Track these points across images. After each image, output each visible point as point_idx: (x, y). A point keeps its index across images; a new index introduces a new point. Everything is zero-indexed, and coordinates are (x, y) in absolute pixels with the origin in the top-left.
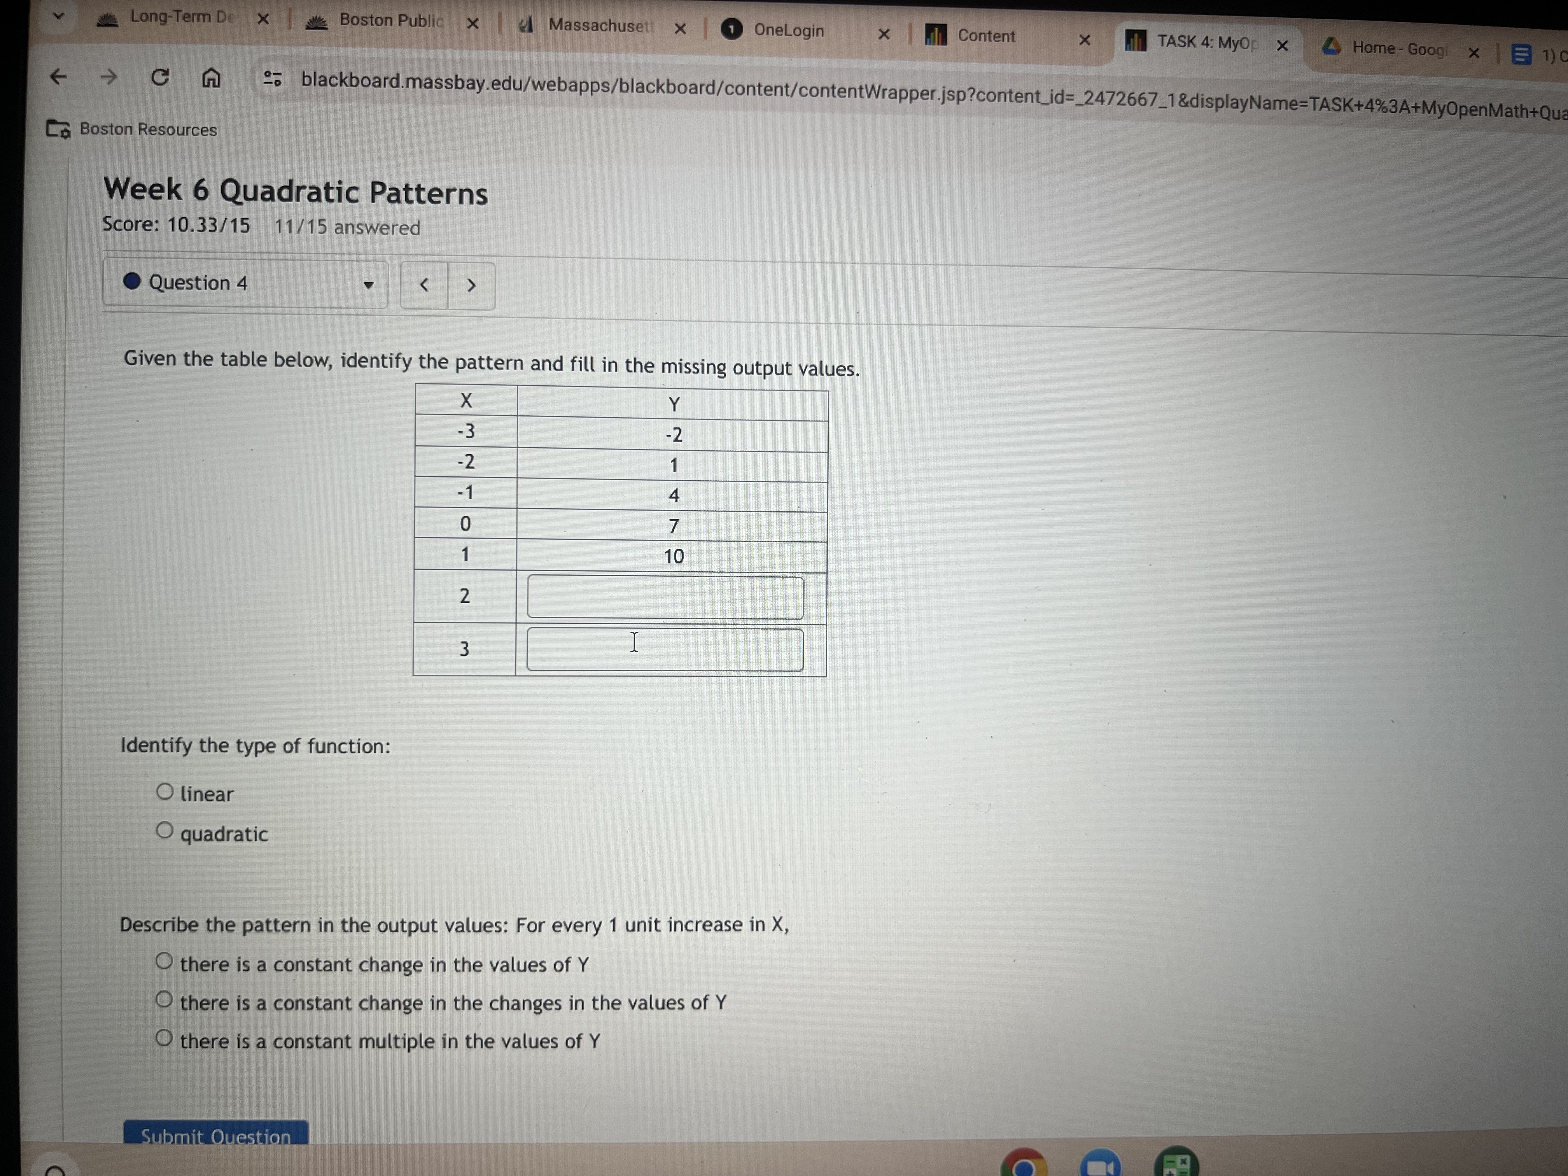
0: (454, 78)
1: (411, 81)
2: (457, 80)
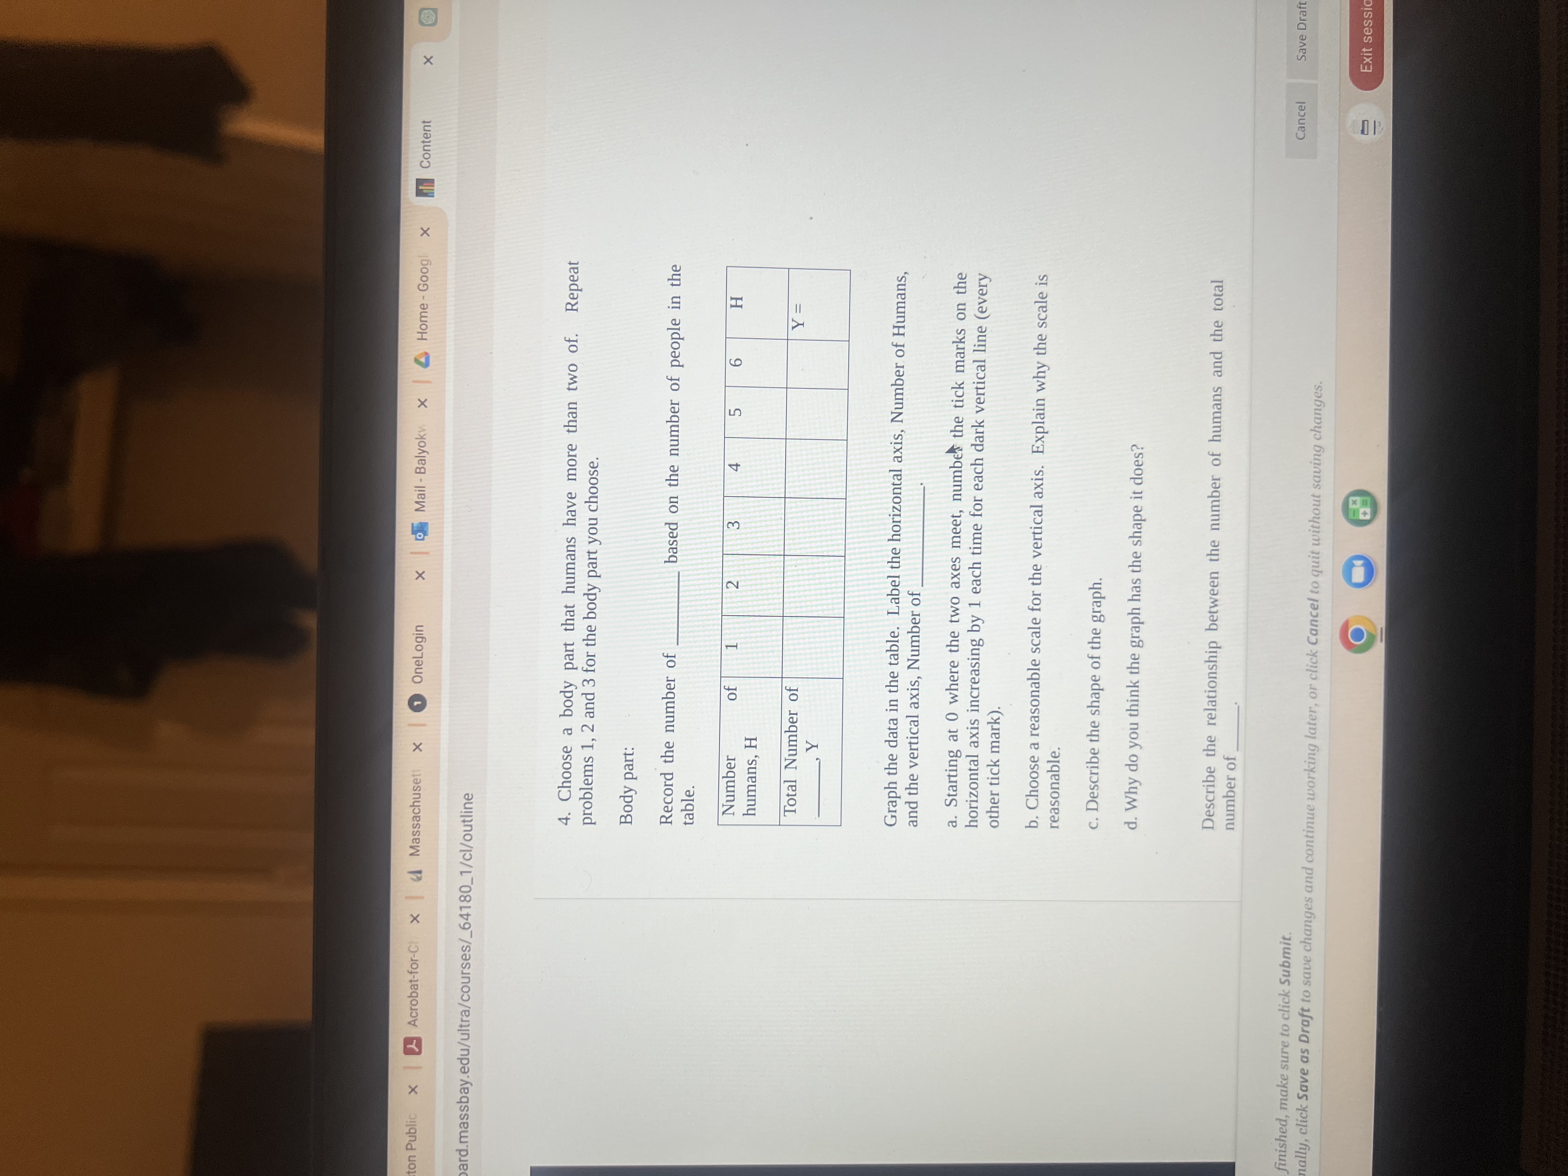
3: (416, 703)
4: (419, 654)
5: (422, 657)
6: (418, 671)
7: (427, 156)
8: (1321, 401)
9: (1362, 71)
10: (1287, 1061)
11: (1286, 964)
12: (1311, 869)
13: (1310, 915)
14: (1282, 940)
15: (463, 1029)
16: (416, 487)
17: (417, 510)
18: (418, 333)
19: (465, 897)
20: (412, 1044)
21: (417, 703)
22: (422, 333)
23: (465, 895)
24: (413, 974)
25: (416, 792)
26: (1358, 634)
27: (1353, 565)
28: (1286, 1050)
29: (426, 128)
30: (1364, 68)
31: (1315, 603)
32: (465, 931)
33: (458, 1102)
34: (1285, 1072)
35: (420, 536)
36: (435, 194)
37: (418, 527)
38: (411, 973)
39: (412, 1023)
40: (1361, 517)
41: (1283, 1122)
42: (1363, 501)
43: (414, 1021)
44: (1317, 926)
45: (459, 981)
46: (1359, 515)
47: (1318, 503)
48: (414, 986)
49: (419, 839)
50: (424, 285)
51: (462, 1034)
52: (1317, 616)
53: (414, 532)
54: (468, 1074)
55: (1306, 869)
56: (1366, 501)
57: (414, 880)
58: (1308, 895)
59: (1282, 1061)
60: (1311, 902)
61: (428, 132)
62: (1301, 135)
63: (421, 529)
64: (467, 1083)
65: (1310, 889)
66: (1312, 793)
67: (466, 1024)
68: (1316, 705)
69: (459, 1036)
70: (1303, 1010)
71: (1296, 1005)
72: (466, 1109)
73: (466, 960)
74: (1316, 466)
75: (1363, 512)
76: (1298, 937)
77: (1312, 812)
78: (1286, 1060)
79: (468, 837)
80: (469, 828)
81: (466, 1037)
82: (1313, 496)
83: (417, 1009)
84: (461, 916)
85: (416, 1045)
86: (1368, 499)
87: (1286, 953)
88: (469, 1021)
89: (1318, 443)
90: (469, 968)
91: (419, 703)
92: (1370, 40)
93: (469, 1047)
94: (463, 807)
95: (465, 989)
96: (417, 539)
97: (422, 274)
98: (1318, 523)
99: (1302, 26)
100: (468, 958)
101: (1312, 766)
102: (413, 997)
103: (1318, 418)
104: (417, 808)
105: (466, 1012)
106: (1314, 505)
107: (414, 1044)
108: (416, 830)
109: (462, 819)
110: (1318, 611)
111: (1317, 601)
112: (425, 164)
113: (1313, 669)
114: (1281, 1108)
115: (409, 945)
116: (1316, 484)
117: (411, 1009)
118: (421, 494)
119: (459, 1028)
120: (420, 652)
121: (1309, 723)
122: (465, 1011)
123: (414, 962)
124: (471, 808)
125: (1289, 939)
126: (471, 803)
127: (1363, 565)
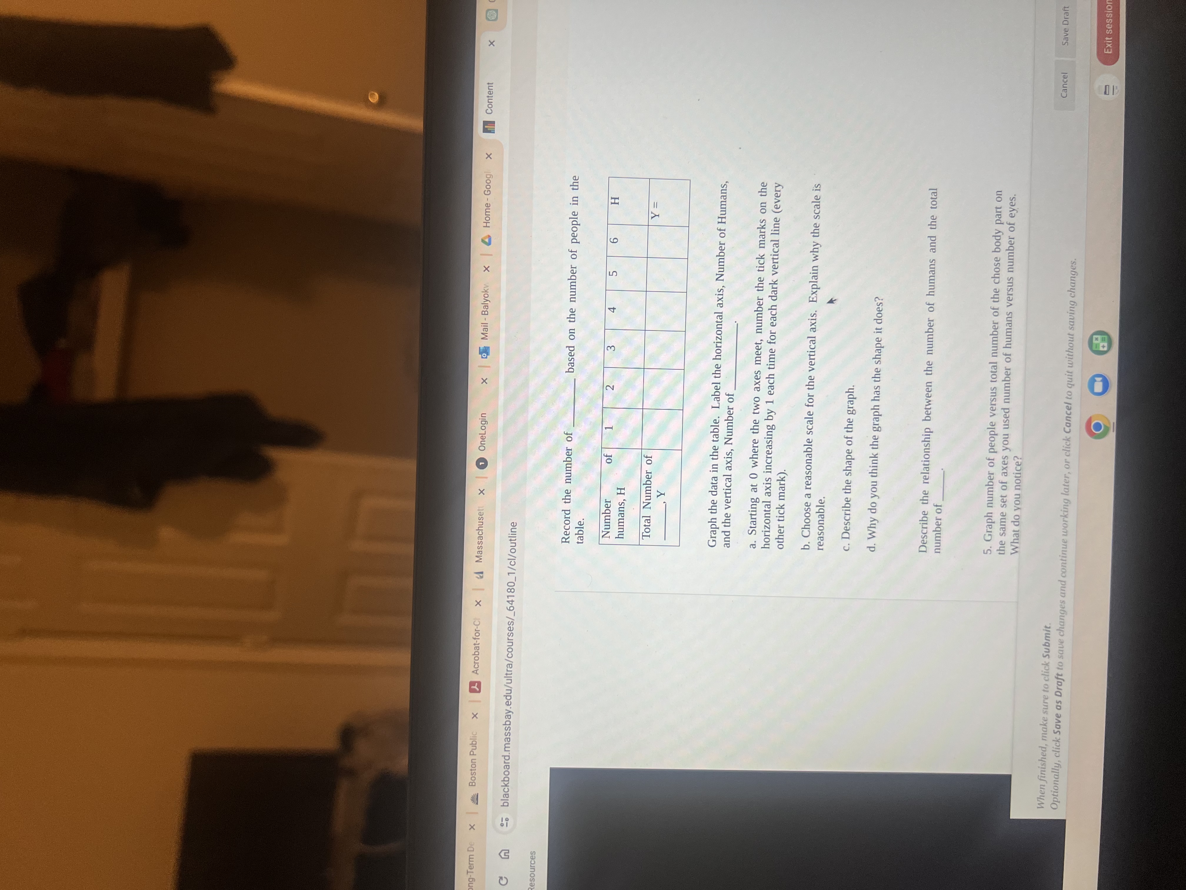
0: (505, 726)
1: (506, 749)
2: (506, 724)
3: (481, 464)
4: (483, 432)
5: (485, 434)
6: (482, 443)
7: (490, 106)
8: (1075, 272)
9: (1105, 52)
10: (1047, 709)
11: (1047, 644)
12: (1065, 582)
13: (1063, 612)
14: (1044, 628)
15: (508, 676)
16: (482, 324)
17: (482, 338)
18: (484, 222)
19: (511, 590)
20: (475, 686)
21: (482, 463)
22: (486, 223)
23: (511, 588)
24: (476, 640)
25: (481, 521)
26: (1098, 426)
27: (1095, 381)
28: (1046, 701)
29: (490, 88)
30: (1106, 51)
31: (1069, 406)
32: (510, 611)
33: (504, 725)
34: (1045, 716)
35: (484, 355)
36: (495, 132)
37: (483, 350)
38: (475, 639)
39: (475, 672)
40: (1101, 349)
41: (1044, 749)
42: (1103, 338)
43: (476, 671)
44: (1069, 619)
45: (506, 644)
46: (1099, 347)
47: (1072, 339)
48: (477, 647)
49: (482, 551)
50: (488, 191)
51: (507, 680)
52: (1070, 414)
53: (480, 353)
54: (511, 706)
55: (1061, 581)
57: (478, 578)
58: (1063, 599)
59: (1044, 708)
60: (1064, 603)
61: (491, 92)
62: (1064, 94)
63: (485, 351)
64: (510, 712)
65: (1063, 595)
66: (1066, 531)
67: (510, 673)
68: (1069, 473)
69: (505, 681)
70: (1058, 675)
71: (1053, 671)
72: (509, 729)
73: (510, 630)
74: (1071, 314)
75: (1102, 345)
76: (1055, 626)
77: (1065, 544)
78: (1046, 707)
79: (513, 551)
80: (514, 545)
81: (510, 681)
82: (1069, 334)
83: (478, 663)
84: (508, 601)
85: (477, 687)
86: (1106, 337)
87: (1047, 637)
88: (511, 671)
89: (1072, 299)
90: (512, 636)
91: (483, 463)
92: (1110, 32)
93: (512, 688)
94: (510, 531)
95: (510, 650)
96: (482, 358)
97: (487, 184)
98: (1072, 352)
99: (1065, 22)
100: (512, 629)
101: (1066, 513)
102: (476, 655)
103: (1073, 283)
104: (481, 531)
105: (510, 665)
106: (1069, 340)
107: (476, 686)
108: (480, 545)
109: (510, 538)
110: (1071, 411)
111: (1070, 404)
112: (489, 111)
113: (1067, 449)
114: (1043, 739)
115: (474, 620)
116: (1071, 326)
117: (475, 663)
118: (485, 328)
119: (506, 676)
120: (484, 431)
121: (1064, 485)
122: (509, 664)
123: (477, 631)
124: (516, 532)
125: (1050, 628)
126: (516, 528)
127: (1101, 381)
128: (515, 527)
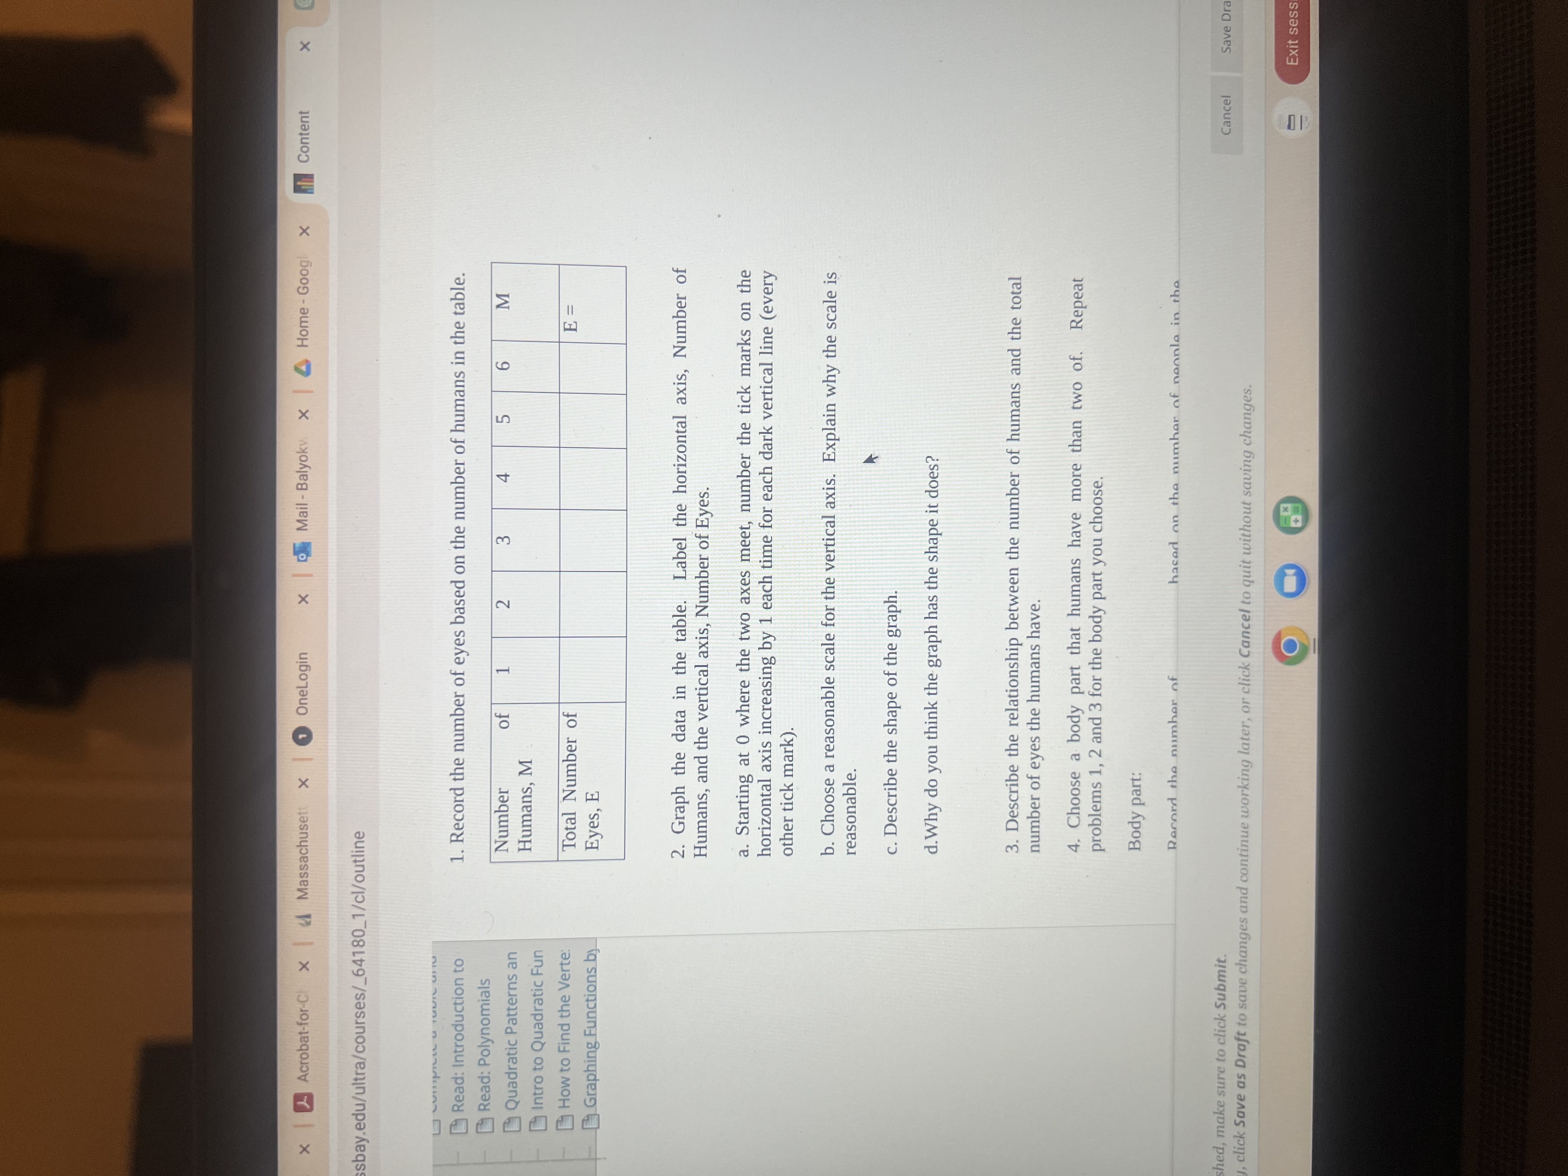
3: (301, 736)
4: (303, 684)
5: (306, 687)
6: (303, 701)
7: (305, 149)
8: (1250, 405)
9: (1288, 63)
10: (1224, 1088)
11: (1222, 987)
12: (1246, 889)
13: (1245, 936)
14: (1217, 963)
15: (359, 1082)
16: (297, 504)
17: (299, 529)
18: (298, 339)
19: (358, 942)
20: (302, 1100)
21: (303, 736)
22: (302, 339)
23: (358, 939)
24: (303, 1026)
25: (304, 831)
26: (1291, 645)
27: (1285, 575)
28: (1222, 1076)
29: (304, 119)
30: (1290, 61)
31: (1247, 614)
32: (358, 977)
33: (353, 1161)
34: (1221, 1099)
35: (302, 557)
36: (315, 190)
37: (300, 547)
38: (301, 1024)
39: (303, 1078)
40: (1293, 525)
41: (1220, 1150)
42: (1294, 507)
43: (305, 1076)
44: (1254, 947)
45: (353, 1030)
46: (1289, 521)
47: (1248, 511)
48: (304, 1038)
49: (307, 881)
50: (304, 288)
51: (357, 1088)
52: (1248, 628)
53: (296, 553)
54: (364, 1130)
55: (1242, 888)
56: (1298, 507)
57: (302, 924)
58: (1243, 916)
59: (1219, 1087)
60: (1246, 923)
61: (307, 124)
62: (1226, 129)
63: (303, 550)
64: (364, 1140)
65: (1245, 909)
66: (1246, 810)
67: (362, 1077)
68: (1249, 719)
69: (353, 1090)
70: (1239, 1034)
71: (1232, 1030)
72: (362, 1167)
73: (360, 1008)
74: (1246, 472)
75: (1295, 519)
76: (1233, 958)
77: (1246, 830)
78: (1222, 1086)
79: (359, 878)
80: (361, 869)
81: (362, 1091)
82: (1244, 503)
83: (307, 1063)
84: (354, 962)
85: (307, 1102)
86: (1300, 506)
87: (1221, 976)
88: (364, 1074)
89: (1248, 448)
90: (363, 1017)
91: (305, 736)
92: (1295, 31)
93: (365, 1101)
94: (354, 846)
95: (360, 1040)
96: (299, 560)
97: (302, 277)
98: (1249, 531)
99: (1226, 17)
100: (362, 1006)
101: (1245, 783)
102: (303, 1050)
103: (1248, 424)
104: (304, 848)
105: (361, 1065)
106: (1245, 513)
107: (305, 1100)
108: (303, 871)
109: (354, 858)
110: (1249, 622)
111: (1249, 612)
112: (303, 158)
113: (1245, 682)
114: (1218, 1136)
115: (297, 994)
116: (1246, 491)
117: (302, 1063)
118: (303, 512)
119: (354, 1082)
120: (305, 682)
121: (1242, 739)
122: (360, 1063)
123: (304, 1012)
124: (363, 847)
125: (1225, 962)
126: (363, 842)
127: (1294, 574)
128: (362, 840)
